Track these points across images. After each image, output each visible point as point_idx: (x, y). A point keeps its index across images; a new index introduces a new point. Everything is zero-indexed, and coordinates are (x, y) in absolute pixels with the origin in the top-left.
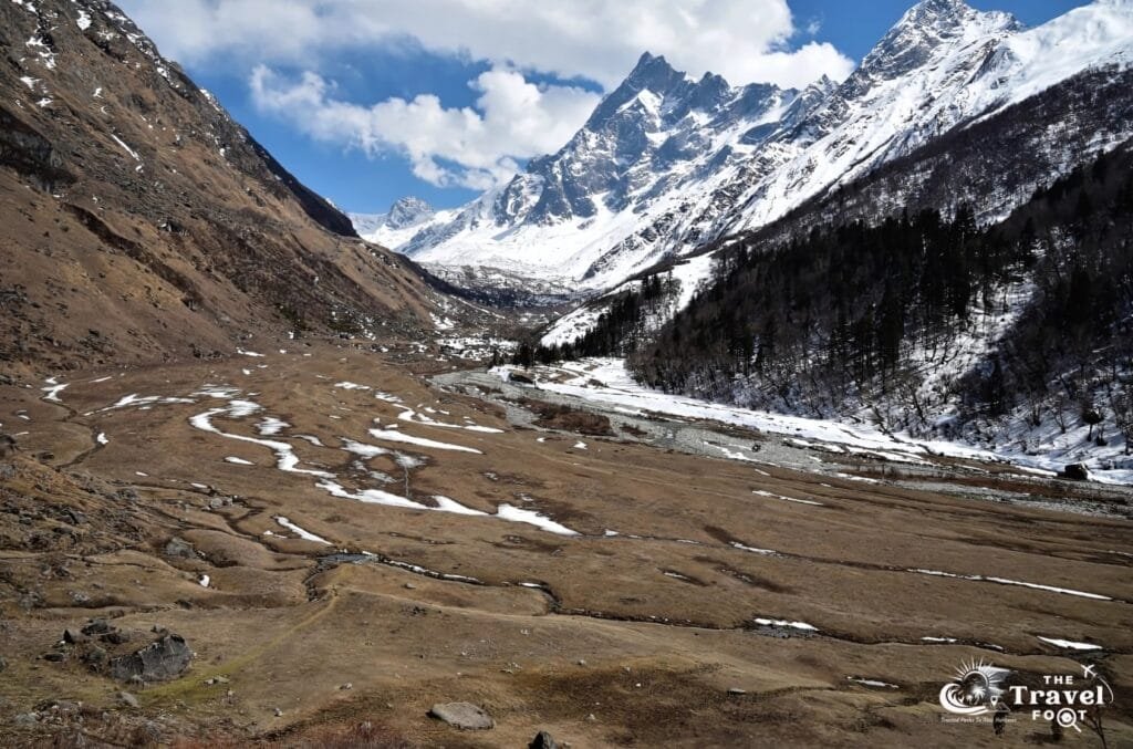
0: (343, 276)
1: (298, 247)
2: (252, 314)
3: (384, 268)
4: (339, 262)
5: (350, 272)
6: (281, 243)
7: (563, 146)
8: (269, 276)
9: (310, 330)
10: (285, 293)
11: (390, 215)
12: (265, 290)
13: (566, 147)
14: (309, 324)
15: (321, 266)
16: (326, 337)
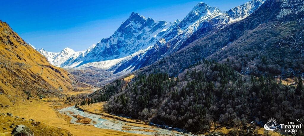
0: (43, 80)
1: (31, 72)
2: (17, 94)
3: (56, 74)
4: (41, 76)
5: (45, 78)
6: (26, 72)
7: (111, 35)
8: (22, 82)
9: (32, 97)
10: (26, 87)
11: (61, 53)
12: (20, 87)
13: (112, 36)
14: (32, 95)
15: (37, 77)
16: (36, 99)
